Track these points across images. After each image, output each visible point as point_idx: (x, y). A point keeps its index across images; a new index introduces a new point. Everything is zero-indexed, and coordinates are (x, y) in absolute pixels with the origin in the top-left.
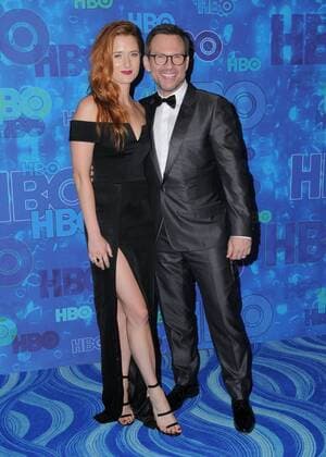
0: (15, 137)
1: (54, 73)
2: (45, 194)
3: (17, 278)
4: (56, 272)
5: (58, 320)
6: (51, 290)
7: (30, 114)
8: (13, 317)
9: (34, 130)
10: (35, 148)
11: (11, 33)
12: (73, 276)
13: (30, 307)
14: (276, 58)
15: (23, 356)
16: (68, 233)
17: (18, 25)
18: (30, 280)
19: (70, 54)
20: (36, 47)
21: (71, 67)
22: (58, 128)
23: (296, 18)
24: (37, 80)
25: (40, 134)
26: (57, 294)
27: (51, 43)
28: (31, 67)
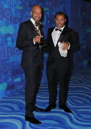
0: (7, 38)
1: (13, 23)
2: (12, 51)
3: (7, 72)
4: (14, 70)
5: (15, 82)
6: (13, 75)
7: (9, 33)
8: (7, 82)
9: (10, 36)
10: (10, 41)
11: (6, 13)
12: (17, 71)
13: (10, 79)
14: (47, 23)
15: (8, 92)
16: (16, 61)
17: (7, 11)
18: (10, 73)
19: (16, 19)
20: (10, 17)
21: (16, 22)
22: (14, 36)
23: (49, 15)
24: (11, 25)
25: (11, 37)
26: (14, 76)
27: (13, 16)
28: (9, 21)
